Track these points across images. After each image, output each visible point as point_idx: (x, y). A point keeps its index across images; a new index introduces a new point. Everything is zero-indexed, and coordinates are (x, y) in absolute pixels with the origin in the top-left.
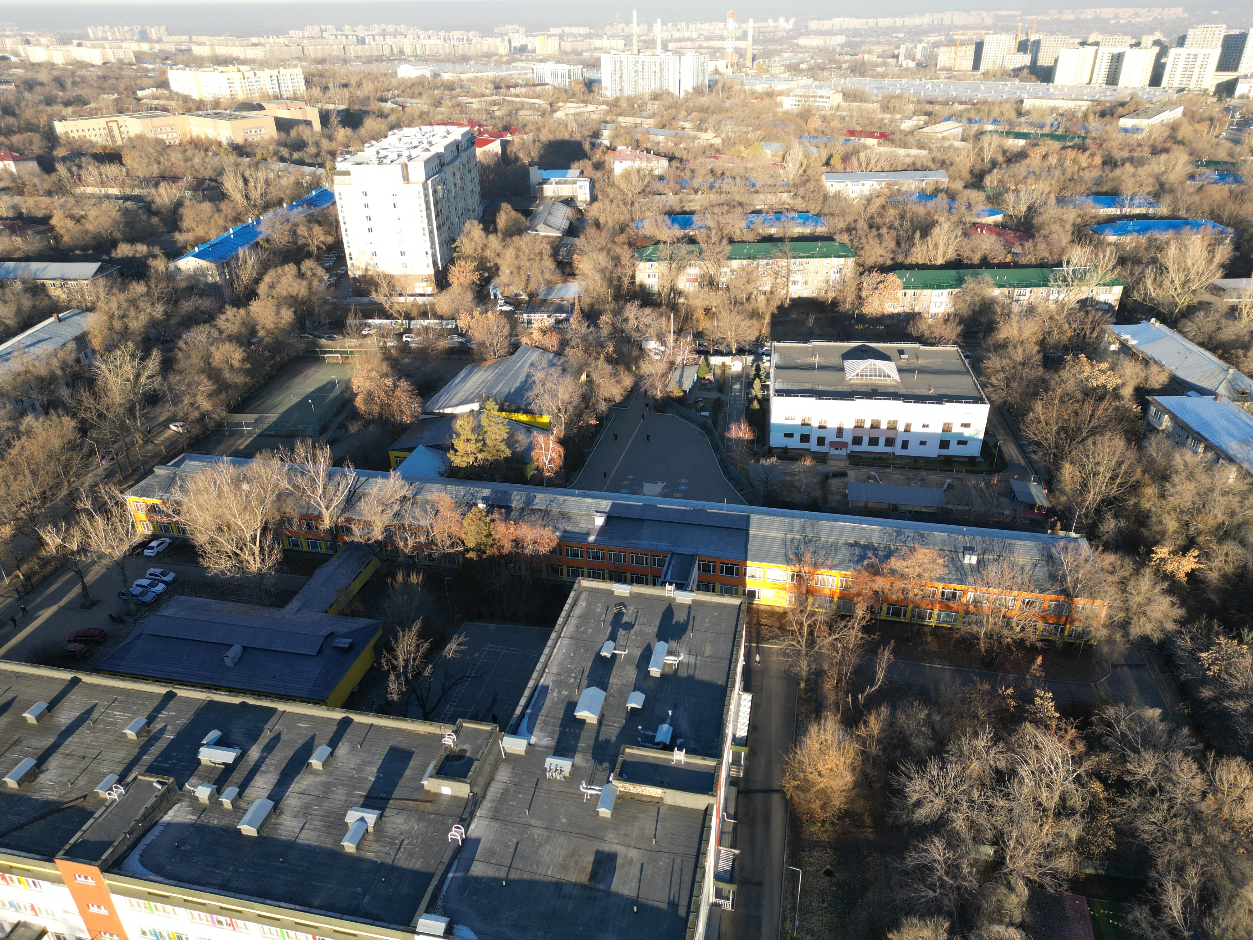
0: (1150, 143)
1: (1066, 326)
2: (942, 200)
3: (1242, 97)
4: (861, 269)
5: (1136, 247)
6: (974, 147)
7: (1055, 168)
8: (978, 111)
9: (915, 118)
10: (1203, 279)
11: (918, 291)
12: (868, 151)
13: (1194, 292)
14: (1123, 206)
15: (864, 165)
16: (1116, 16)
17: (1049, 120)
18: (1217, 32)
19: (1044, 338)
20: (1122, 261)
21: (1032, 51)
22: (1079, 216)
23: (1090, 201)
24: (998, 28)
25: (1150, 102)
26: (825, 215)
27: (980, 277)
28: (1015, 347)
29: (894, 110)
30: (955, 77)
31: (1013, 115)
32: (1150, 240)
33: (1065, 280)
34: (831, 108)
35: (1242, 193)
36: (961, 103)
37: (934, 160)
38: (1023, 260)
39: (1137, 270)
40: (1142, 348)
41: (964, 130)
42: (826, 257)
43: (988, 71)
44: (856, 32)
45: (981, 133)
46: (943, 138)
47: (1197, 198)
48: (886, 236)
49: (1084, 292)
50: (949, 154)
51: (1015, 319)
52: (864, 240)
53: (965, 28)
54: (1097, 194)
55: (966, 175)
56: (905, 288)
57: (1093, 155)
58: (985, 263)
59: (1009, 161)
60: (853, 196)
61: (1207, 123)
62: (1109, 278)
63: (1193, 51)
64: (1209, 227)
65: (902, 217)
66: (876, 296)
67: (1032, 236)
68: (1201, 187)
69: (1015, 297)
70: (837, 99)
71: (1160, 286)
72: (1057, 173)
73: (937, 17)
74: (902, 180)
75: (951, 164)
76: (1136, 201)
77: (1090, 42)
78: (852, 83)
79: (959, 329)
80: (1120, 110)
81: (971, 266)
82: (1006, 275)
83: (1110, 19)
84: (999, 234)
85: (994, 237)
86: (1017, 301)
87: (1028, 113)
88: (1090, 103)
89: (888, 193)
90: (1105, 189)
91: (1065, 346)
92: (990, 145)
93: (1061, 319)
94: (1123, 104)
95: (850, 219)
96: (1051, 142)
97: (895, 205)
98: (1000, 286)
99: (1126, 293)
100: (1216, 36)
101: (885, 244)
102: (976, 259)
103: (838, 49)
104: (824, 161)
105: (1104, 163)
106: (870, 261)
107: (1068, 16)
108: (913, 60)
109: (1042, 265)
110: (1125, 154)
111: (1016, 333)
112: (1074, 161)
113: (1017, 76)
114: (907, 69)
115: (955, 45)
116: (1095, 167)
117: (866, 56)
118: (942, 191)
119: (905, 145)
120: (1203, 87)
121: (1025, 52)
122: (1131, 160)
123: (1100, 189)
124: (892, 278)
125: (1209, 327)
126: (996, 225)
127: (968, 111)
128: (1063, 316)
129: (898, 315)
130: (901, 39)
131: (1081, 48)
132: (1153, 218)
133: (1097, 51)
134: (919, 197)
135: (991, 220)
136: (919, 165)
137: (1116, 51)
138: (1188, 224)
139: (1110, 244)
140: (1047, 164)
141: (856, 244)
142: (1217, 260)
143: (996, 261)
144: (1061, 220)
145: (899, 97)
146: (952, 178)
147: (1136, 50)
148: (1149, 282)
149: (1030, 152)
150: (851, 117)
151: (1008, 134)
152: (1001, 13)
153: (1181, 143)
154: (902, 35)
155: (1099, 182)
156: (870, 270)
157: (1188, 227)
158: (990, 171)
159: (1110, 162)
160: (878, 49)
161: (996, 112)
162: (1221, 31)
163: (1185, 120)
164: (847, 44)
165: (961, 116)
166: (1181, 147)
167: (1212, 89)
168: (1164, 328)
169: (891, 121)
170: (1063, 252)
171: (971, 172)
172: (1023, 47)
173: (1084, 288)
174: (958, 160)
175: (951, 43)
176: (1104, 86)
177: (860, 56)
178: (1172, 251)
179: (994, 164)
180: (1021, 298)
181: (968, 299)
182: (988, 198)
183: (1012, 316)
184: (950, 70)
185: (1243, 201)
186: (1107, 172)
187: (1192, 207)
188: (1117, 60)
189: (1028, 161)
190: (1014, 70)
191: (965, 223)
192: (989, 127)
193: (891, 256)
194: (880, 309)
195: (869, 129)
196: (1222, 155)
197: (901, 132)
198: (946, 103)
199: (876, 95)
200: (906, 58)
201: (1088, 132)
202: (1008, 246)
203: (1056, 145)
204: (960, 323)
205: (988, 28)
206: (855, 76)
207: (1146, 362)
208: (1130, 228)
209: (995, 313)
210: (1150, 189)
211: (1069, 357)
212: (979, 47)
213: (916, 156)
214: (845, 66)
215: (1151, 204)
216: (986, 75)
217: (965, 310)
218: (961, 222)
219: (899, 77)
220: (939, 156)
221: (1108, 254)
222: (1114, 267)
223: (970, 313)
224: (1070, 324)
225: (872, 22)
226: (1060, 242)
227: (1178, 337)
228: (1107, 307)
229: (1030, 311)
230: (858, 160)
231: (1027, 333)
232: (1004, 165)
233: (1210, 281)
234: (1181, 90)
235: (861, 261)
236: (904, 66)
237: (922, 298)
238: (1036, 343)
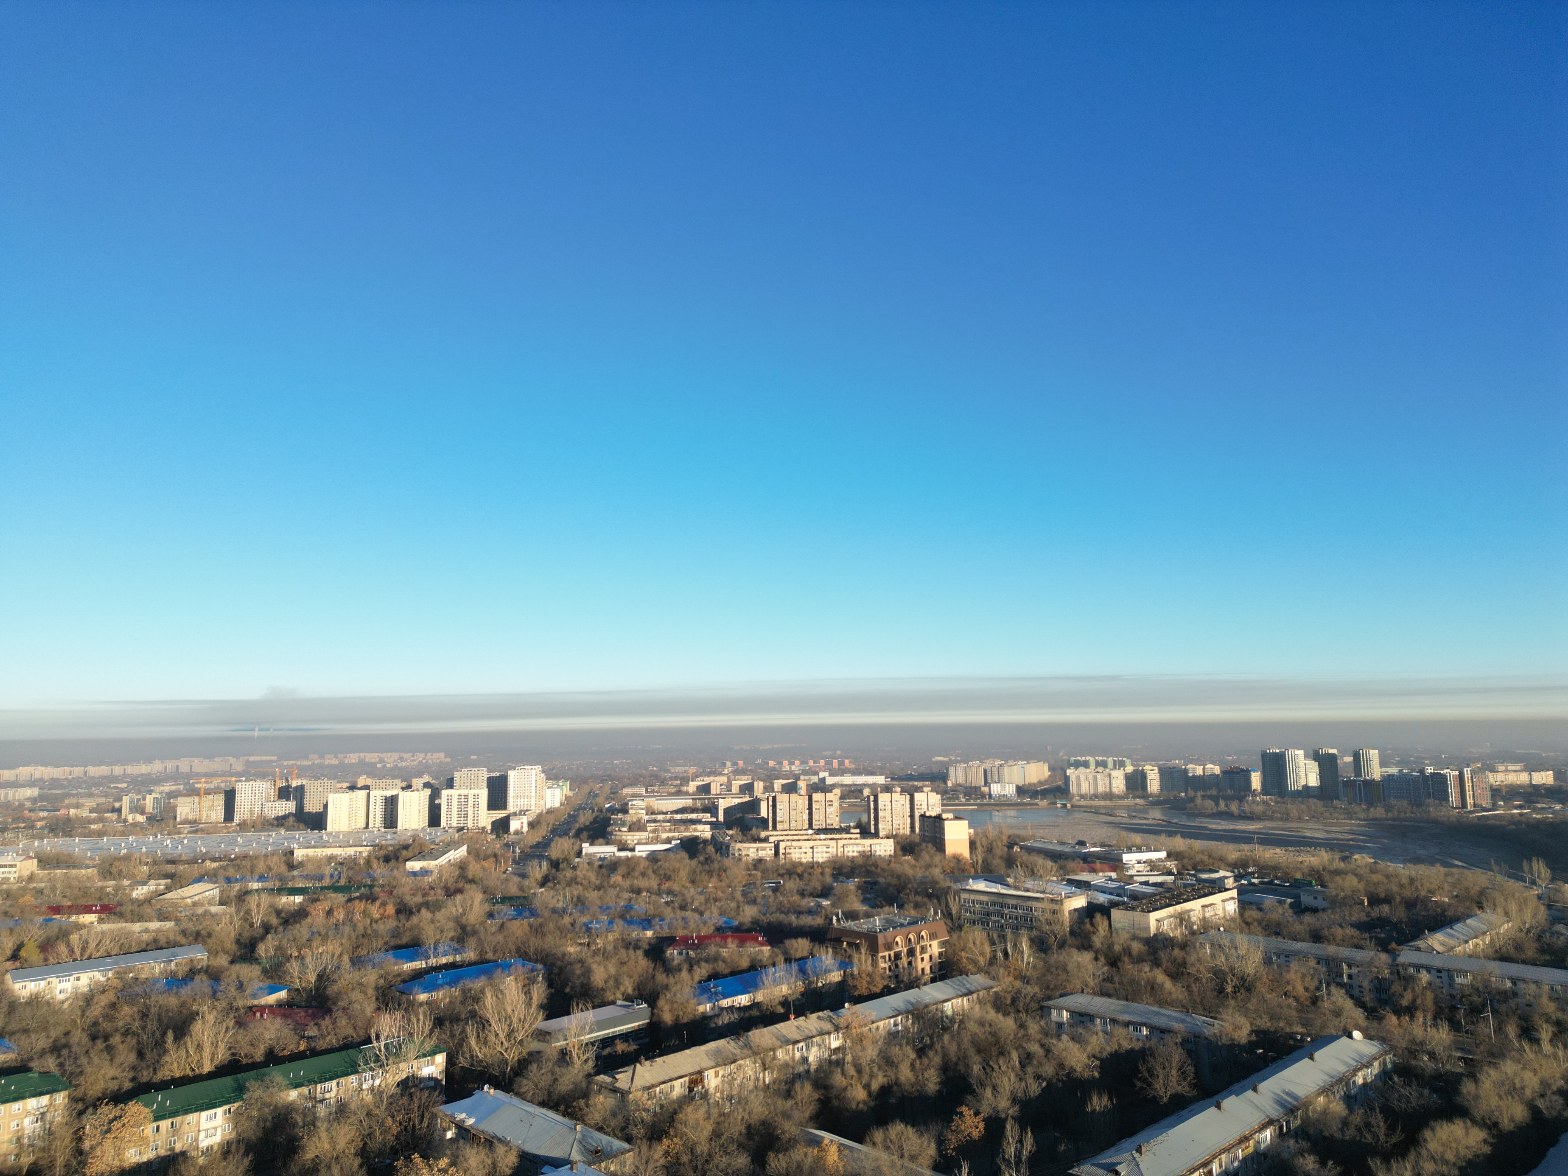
0: (442, 885)
1: (389, 1121)
2: (202, 983)
3: (517, 833)
4: (80, 1106)
5: (450, 1002)
6: (238, 911)
7: (344, 924)
8: (238, 868)
9: (152, 882)
10: (527, 1026)
11: (178, 1120)
12: (84, 932)
13: (521, 1041)
14: (428, 958)
15: (78, 952)
16: (382, 761)
17: (327, 871)
18: (480, 775)
19: (365, 1144)
20: (439, 1022)
21: (295, 798)
22: (381, 976)
23: (390, 957)
24: (253, 774)
25: (433, 842)
26: (12, 1033)
27: (267, 1078)
28: (329, 1167)
29: (120, 875)
30: (202, 830)
31: (283, 869)
32: (464, 992)
33: (377, 1059)
34: (20, 879)
35: (541, 926)
36: (214, 860)
37: (184, 933)
38: (322, 1045)
39: (457, 1029)
40: (481, 1127)
41: (222, 892)
42: (15, 1099)
43: (245, 821)
44: (55, 783)
45: (244, 894)
46: (195, 904)
47: (500, 938)
48: (121, 1047)
49: (402, 1071)
50: (205, 924)
51: (322, 1126)
52: (84, 1060)
53: (209, 775)
54: (397, 947)
55: (231, 946)
56: (157, 1118)
57: (384, 904)
58: (273, 1058)
59: (286, 922)
60: (61, 997)
61: (492, 859)
62: (428, 1046)
63: (463, 792)
64: (519, 965)
65: (144, 1016)
66: (108, 1143)
67: (329, 1011)
68: (502, 925)
69: (319, 1096)
70: (32, 865)
71: (486, 1043)
72: (347, 929)
73: (170, 765)
74: (139, 964)
75: (210, 935)
76: (441, 950)
77: (359, 786)
78: (50, 845)
79: (246, 1161)
80: (404, 853)
81: (254, 1066)
82: (301, 1069)
83: (376, 763)
84: (285, 1016)
85: (278, 1021)
86: (321, 1101)
87: (301, 864)
88: (371, 848)
89: (120, 986)
90: (405, 940)
91: (392, 1148)
92: (258, 906)
93: (381, 1112)
94: (406, 847)
95: (55, 1033)
96: (333, 895)
97: (131, 1000)
98: (297, 1086)
99: (451, 1061)
100: (480, 778)
101: (119, 1059)
102: (259, 1054)
103: (28, 804)
104: (9, 953)
105: (398, 912)
106: (95, 1090)
107: (331, 761)
108: (143, 813)
109: (347, 1046)
110: (419, 899)
111: (327, 1146)
112: (365, 913)
113: (282, 825)
114: (135, 824)
115: (198, 794)
116: (389, 917)
117: (72, 812)
118: (200, 971)
119: (140, 918)
120: (481, 825)
121: (288, 799)
122: (426, 905)
123: (399, 942)
124: (135, 1108)
125: (545, 1081)
126: (280, 1004)
127: (224, 868)
128: (383, 1108)
129: (149, 1163)
130: (122, 790)
131: (351, 792)
132: (462, 966)
133: (368, 795)
134: (168, 983)
135: (271, 999)
136: (163, 941)
137: (389, 793)
138: (498, 966)
139: (421, 1004)
140: (332, 921)
141: (69, 1068)
142: (535, 1001)
143: (286, 1053)
144: (361, 984)
145: (127, 858)
146: (213, 953)
147: (408, 793)
148: (473, 1042)
149: (311, 909)
150: (53, 889)
151: (280, 891)
152: (252, 759)
153: (472, 881)
154: (124, 785)
155: (396, 933)
156: (95, 1104)
157: (500, 970)
158: (263, 938)
159: (404, 911)
160: (91, 803)
161: (261, 866)
162: (484, 774)
163: (471, 858)
164: (41, 798)
165: (215, 875)
166: (474, 886)
167: (489, 827)
168: (500, 1094)
169: (117, 889)
170: (369, 1024)
171: (238, 942)
172: (284, 793)
173: (402, 1065)
174: (218, 928)
175: (193, 792)
176: (383, 830)
177: (63, 811)
178: (489, 1000)
179: (267, 928)
180: (327, 1095)
181: (255, 1113)
182: (265, 971)
183: (319, 1124)
184: (194, 822)
185: (544, 935)
186: (403, 921)
187: (498, 947)
188: (391, 804)
189: (309, 920)
190: (278, 818)
191: (237, 1009)
192: (256, 885)
193: (131, 1075)
194: (117, 1163)
195: (83, 902)
196: (513, 890)
197: (133, 901)
198: (193, 861)
199: (91, 858)
200: (131, 812)
201: (374, 879)
202: (299, 1029)
203: (341, 898)
204: (246, 1153)
205: (239, 775)
206: (56, 836)
207: (490, 1143)
208: (440, 982)
209: (295, 1125)
210: (452, 934)
211: (399, 1163)
212: (230, 797)
213: (158, 931)
214: (39, 824)
215: (456, 951)
216: (243, 826)
217: (252, 1132)
218: (231, 1008)
219: (123, 834)
220: (191, 926)
221: (421, 1017)
222: (432, 1031)
223: (260, 1134)
224: (393, 1117)
225: (78, 771)
226: (363, 1012)
227: (516, 1101)
228: (432, 1083)
229: (341, 1110)
230: (68, 944)
231: (342, 1143)
232: (281, 929)
233: (534, 1026)
234: (460, 829)
235: (79, 1093)
236: (131, 821)
237: (186, 1128)
238: (356, 1155)
